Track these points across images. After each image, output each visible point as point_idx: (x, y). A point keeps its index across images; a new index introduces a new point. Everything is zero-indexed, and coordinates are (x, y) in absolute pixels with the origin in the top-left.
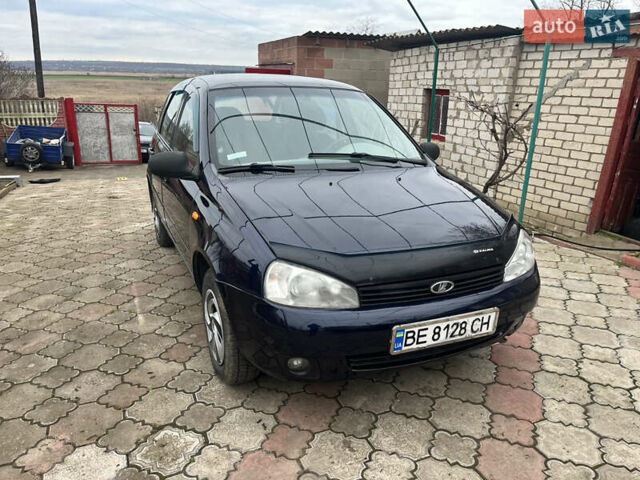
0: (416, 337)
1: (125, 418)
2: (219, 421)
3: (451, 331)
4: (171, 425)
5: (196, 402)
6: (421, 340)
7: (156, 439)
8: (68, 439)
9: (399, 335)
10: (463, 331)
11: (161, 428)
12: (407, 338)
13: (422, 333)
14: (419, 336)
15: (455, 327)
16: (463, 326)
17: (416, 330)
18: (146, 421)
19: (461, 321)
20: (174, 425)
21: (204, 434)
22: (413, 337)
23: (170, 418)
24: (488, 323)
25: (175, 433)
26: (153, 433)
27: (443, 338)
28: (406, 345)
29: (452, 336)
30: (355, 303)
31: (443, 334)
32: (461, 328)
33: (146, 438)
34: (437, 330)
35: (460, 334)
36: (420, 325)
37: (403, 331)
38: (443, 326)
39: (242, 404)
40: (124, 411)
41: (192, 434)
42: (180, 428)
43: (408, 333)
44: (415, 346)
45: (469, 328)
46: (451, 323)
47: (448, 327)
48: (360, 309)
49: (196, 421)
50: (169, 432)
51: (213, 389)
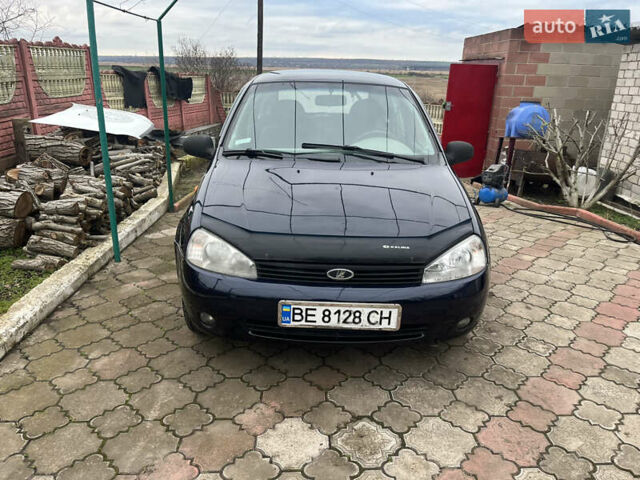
0: (304, 314)
1: (327, 400)
2: (416, 426)
3: (343, 317)
4: (368, 417)
5: (392, 400)
6: (309, 318)
7: (355, 427)
8: (279, 407)
9: (286, 309)
10: (357, 320)
11: (360, 418)
12: (294, 314)
13: (309, 312)
14: (307, 315)
15: (347, 314)
16: (357, 314)
17: (304, 308)
18: (346, 408)
19: (354, 310)
20: (371, 418)
21: (401, 435)
22: (301, 314)
23: (368, 411)
24: (389, 318)
25: (373, 426)
26: (352, 421)
27: (334, 323)
28: (294, 320)
29: (345, 322)
30: (254, 274)
31: (334, 318)
32: (355, 317)
33: (346, 424)
34: (327, 313)
35: (354, 322)
36: (308, 305)
37: (290, 306)
38: (333, 310)
39: (439, 414)
40: (326, 394)
41: (389, 432)
42: (378, 423)
43: (294, 309)
44: (303, 322)
45: (364, 318)
46: (343, 310)
47: (339, 312)
48: (258, 280)
49: (393, 420)
50: (368, 425)
51: (409, 391)
